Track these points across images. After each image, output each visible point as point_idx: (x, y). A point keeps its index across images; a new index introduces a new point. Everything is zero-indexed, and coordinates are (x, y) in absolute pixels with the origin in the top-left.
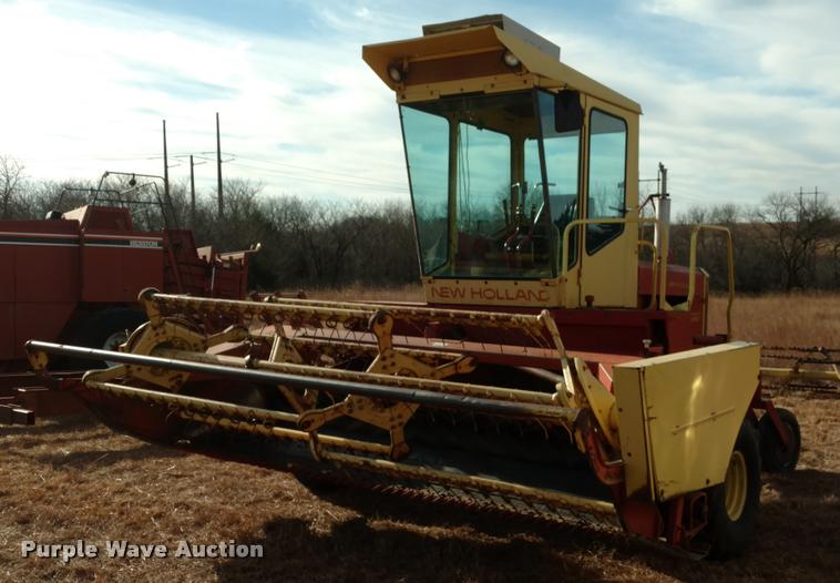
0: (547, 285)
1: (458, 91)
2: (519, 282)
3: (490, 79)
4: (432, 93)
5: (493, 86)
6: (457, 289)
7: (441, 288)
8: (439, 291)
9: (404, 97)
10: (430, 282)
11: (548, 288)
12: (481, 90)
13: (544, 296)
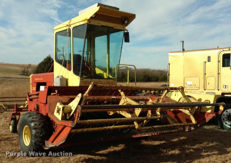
4: (99, 24)
8: (84, 82)
9: (90, 22)
10: (82, 79)
11: (115, 81)
12: (112, 27)
13: (113, 83)
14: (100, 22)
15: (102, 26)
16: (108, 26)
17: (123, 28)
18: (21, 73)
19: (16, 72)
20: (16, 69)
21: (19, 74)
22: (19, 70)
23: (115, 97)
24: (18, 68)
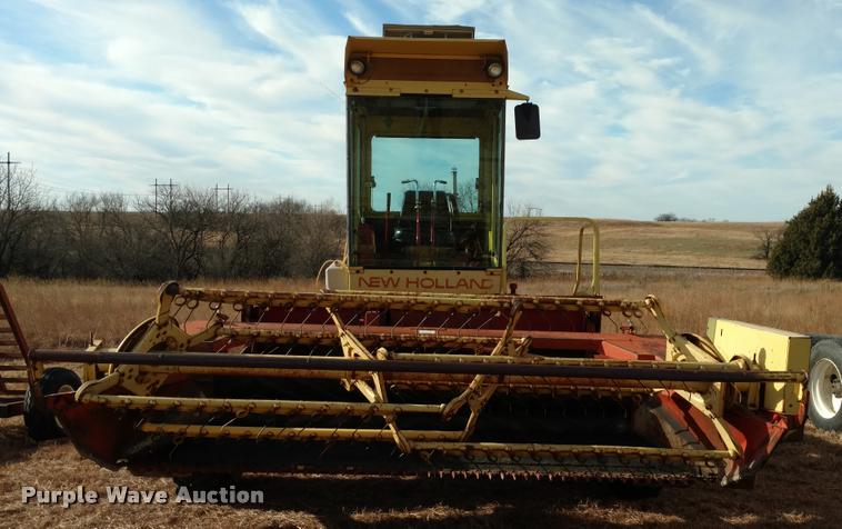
0: (492, 274)
1: (422, 92)
2: (462, 272)
3: (460, 85)
4: (391, 89)
5: (462, 91)
6: (390, 279)
7: (371, 278)
8: (368, 282)
9: (356, 90)
10: (358, 272)
11: (492, 277)
12: (449, 93)
13: (486, 284)
14: (392, 83)
15: (403, 95)
16: (430, 92)
17: (497, 92)
18: (756, 253)
19: (741, 248)
20: (744, 238)
21: (749, 254)
22: (753, 243)
23: (433, 332)
24: (750, 237)
